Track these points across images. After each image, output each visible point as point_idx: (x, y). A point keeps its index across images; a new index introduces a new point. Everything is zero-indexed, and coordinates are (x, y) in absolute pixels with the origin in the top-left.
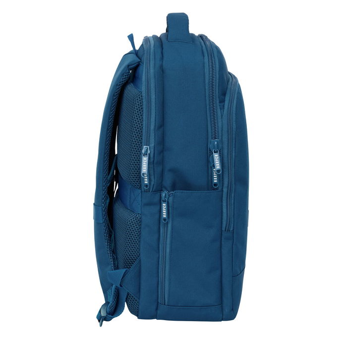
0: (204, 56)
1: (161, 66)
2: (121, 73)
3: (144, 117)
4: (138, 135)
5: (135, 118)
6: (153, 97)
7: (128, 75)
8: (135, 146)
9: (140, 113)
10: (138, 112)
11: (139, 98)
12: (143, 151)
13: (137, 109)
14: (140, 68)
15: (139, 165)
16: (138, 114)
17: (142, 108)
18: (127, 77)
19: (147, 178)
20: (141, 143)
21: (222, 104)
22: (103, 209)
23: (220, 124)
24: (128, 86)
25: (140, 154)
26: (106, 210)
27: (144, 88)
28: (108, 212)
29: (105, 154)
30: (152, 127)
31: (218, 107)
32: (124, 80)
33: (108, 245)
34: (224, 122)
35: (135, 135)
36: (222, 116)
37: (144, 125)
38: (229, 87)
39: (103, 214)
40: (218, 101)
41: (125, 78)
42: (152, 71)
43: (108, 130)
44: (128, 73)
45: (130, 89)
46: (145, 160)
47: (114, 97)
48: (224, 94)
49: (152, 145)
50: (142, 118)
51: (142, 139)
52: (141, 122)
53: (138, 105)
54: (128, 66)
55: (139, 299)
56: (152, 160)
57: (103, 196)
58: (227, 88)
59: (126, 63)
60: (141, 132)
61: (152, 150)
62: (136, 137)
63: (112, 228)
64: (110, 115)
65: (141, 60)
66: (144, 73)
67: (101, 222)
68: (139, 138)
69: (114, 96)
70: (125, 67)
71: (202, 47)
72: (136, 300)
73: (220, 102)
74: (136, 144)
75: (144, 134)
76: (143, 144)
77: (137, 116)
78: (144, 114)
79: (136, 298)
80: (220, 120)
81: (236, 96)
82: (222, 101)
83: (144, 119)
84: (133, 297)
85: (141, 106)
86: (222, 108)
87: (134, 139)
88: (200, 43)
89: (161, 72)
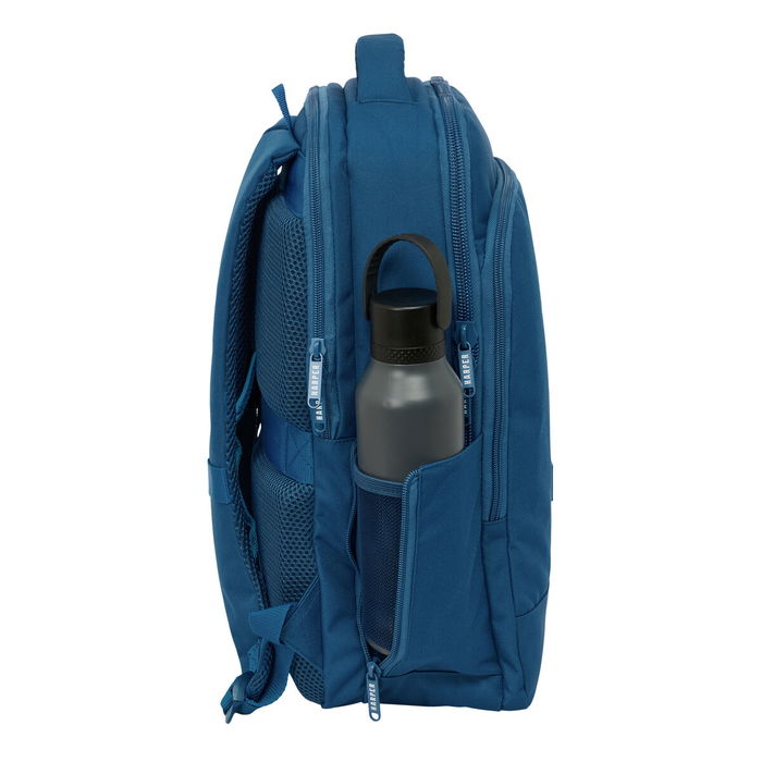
0: (437, 135)
1: (344, 162)
2: (256, 174)
3: (310, 274)
4: (298, 314)
5: (289, 276)
6: (328, 230)
7: (271, 179)
8: (291, 338)
9: (301, 265)
10: (295, 263)
11: (298, 232)
12: (311, 349)
13: (293, 256)
14: (299, 164)
15: (303, 379)
16: (297, 268)
17: (303, 255)
18: (269, 182)
19: (320, 408)
20: (305, 331)
21: (481, 242)
22: (230, 472)
23: (477, 287)
24: (274, 204)
25: (305, 355)
26: (236, 474)
27: (306, 212)
28: (240, 478)
29: (226, 352)
30: (328, 297)
31: (473, 250)
32: (263, 189)
33: (245, 551)
34: (484, 281)
35: (291, 313)
36: (481, 268)
37: (310, 292)
38: (496, 201)
39: (229, 484)
40: (471, 237)
41: (265, 185)
42: (323, 172)
43: (230, 299)
44: (273, 173)
45: (278, 212)
46: (315, 370)
47: (242, 227)
48: (485, 219)
49: (330, 336)
50: (305, 276)
51: (306, 322)
52: (303, 285)
53: (296, 247)
54: (273, 158)
55: (323, 667)
56: (330, 369)
57: (228, 445)
58: (491, 204)
59: (269, 152)
60: (305, 306)
61: (331, 347)
62: (294, 318)
63: (251, 512)
64: (234, 267)
65: (300, 145)
66: (307, 175)
67: (228, 501)
68: (300, 320)
69: (241, 223)
70: (266, 161)
71: (434, 112)
72: (316, 671)
73: (476, 238)
74: (295, 333)
75: (310, 312)
76: (310, 333)
77: (293, 272)
78: (310, 268)
79: (316, 667)
80: (476, 278)
81: (511, 221)
82: (481, 236)
83: (310, 279)
84: (307, 663)
85: (302, 249)
86: (481, 251)
87: (290, 323)
88: (431, 101)
89: (345, 175)
